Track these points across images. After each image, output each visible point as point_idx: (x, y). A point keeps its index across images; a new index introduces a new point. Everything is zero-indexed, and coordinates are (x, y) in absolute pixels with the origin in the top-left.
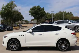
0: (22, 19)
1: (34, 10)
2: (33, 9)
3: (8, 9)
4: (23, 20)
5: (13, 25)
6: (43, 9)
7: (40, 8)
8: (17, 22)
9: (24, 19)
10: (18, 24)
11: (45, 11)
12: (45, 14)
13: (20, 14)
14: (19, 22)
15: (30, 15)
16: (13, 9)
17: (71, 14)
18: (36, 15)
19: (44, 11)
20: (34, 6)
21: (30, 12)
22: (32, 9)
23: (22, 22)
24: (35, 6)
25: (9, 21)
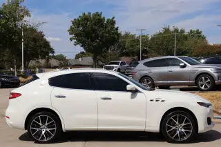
0: (47, 54)
1: (82, 25)
2: (81, 23)
3: (4, 21)
4: (51, 54)
5: (20, 72)
6: (112, 22)
7: (104, 18)
8: (32, 63)
9: (53, 52)
10: (35, 68)
11: (117, 29)
12: (116, 37)
13: (43, 36)
14: (38, 62)
15: (71, 39)
16: (19, 24)
17: (200, 36)
18: (89, 40)
19: (113, 28)
20: (84, 14)
21: (72, 31)
22: (77, 23)
23: (48, 60)
24: (87, 14)
25: (5, 58)
